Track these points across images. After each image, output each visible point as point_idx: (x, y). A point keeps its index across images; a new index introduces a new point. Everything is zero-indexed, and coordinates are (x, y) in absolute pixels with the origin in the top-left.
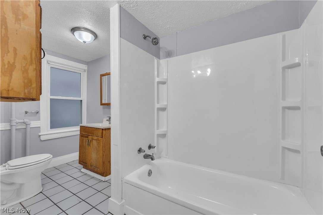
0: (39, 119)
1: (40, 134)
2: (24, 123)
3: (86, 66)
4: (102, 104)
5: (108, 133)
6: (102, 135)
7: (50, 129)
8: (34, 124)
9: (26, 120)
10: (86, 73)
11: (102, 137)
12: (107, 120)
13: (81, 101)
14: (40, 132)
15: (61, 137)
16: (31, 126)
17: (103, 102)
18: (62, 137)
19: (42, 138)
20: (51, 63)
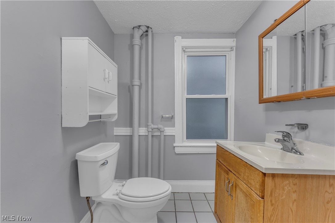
0: (173, 126)
1: (175, 145)
2: (158, 129)
3: (233, 39)
4: (262, 101)
5: (284, 190)
6: (263, 191)
7: (186, 139)
8: (168, 131)
9: (160, 126)
10: (233, 53)
11: (263, 198)
12: (278, 141)
13: (227, 99)
14: (174, 142)
15: (197, 152)
16: (165, 134)
17: (264, 97)
18: (199, 152)
19: (177, 150)
20: (187, 50)
